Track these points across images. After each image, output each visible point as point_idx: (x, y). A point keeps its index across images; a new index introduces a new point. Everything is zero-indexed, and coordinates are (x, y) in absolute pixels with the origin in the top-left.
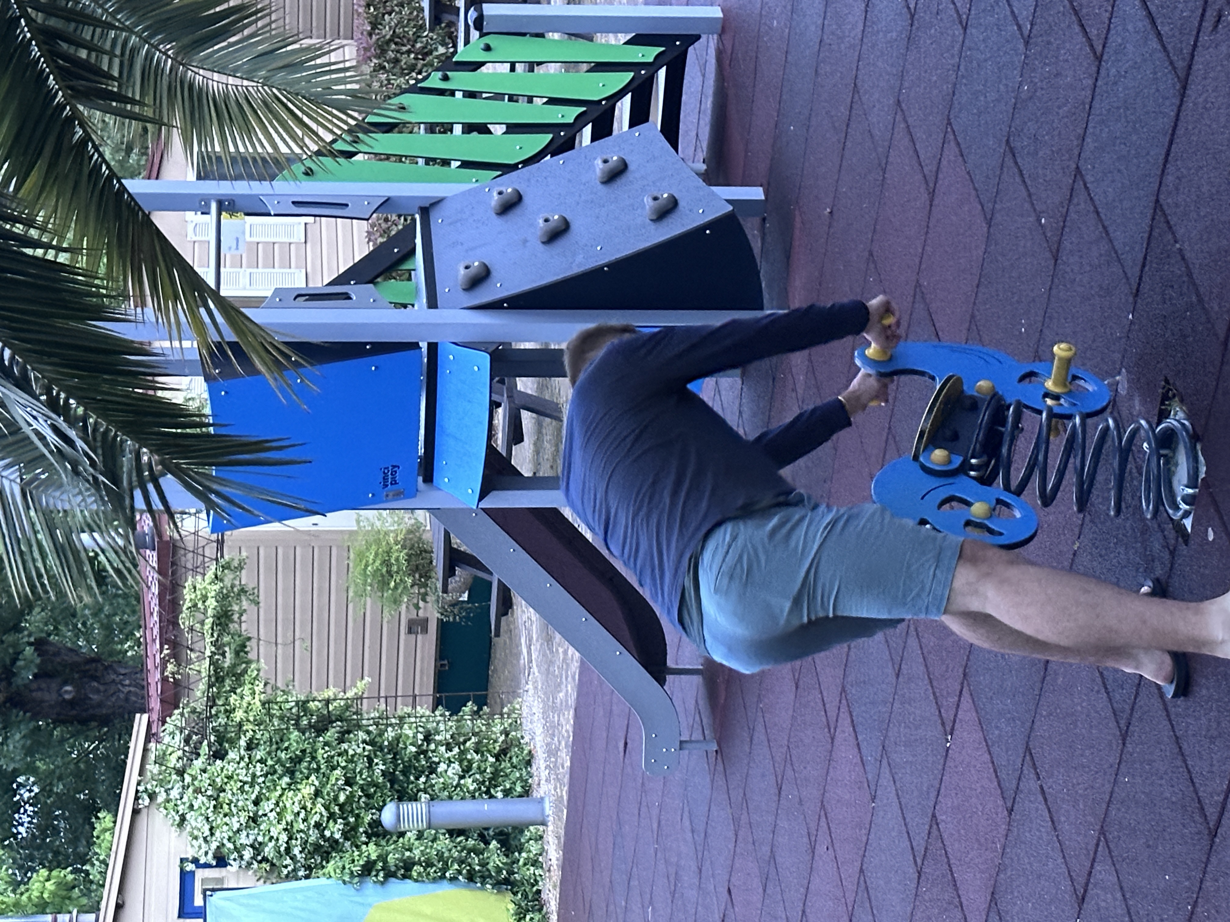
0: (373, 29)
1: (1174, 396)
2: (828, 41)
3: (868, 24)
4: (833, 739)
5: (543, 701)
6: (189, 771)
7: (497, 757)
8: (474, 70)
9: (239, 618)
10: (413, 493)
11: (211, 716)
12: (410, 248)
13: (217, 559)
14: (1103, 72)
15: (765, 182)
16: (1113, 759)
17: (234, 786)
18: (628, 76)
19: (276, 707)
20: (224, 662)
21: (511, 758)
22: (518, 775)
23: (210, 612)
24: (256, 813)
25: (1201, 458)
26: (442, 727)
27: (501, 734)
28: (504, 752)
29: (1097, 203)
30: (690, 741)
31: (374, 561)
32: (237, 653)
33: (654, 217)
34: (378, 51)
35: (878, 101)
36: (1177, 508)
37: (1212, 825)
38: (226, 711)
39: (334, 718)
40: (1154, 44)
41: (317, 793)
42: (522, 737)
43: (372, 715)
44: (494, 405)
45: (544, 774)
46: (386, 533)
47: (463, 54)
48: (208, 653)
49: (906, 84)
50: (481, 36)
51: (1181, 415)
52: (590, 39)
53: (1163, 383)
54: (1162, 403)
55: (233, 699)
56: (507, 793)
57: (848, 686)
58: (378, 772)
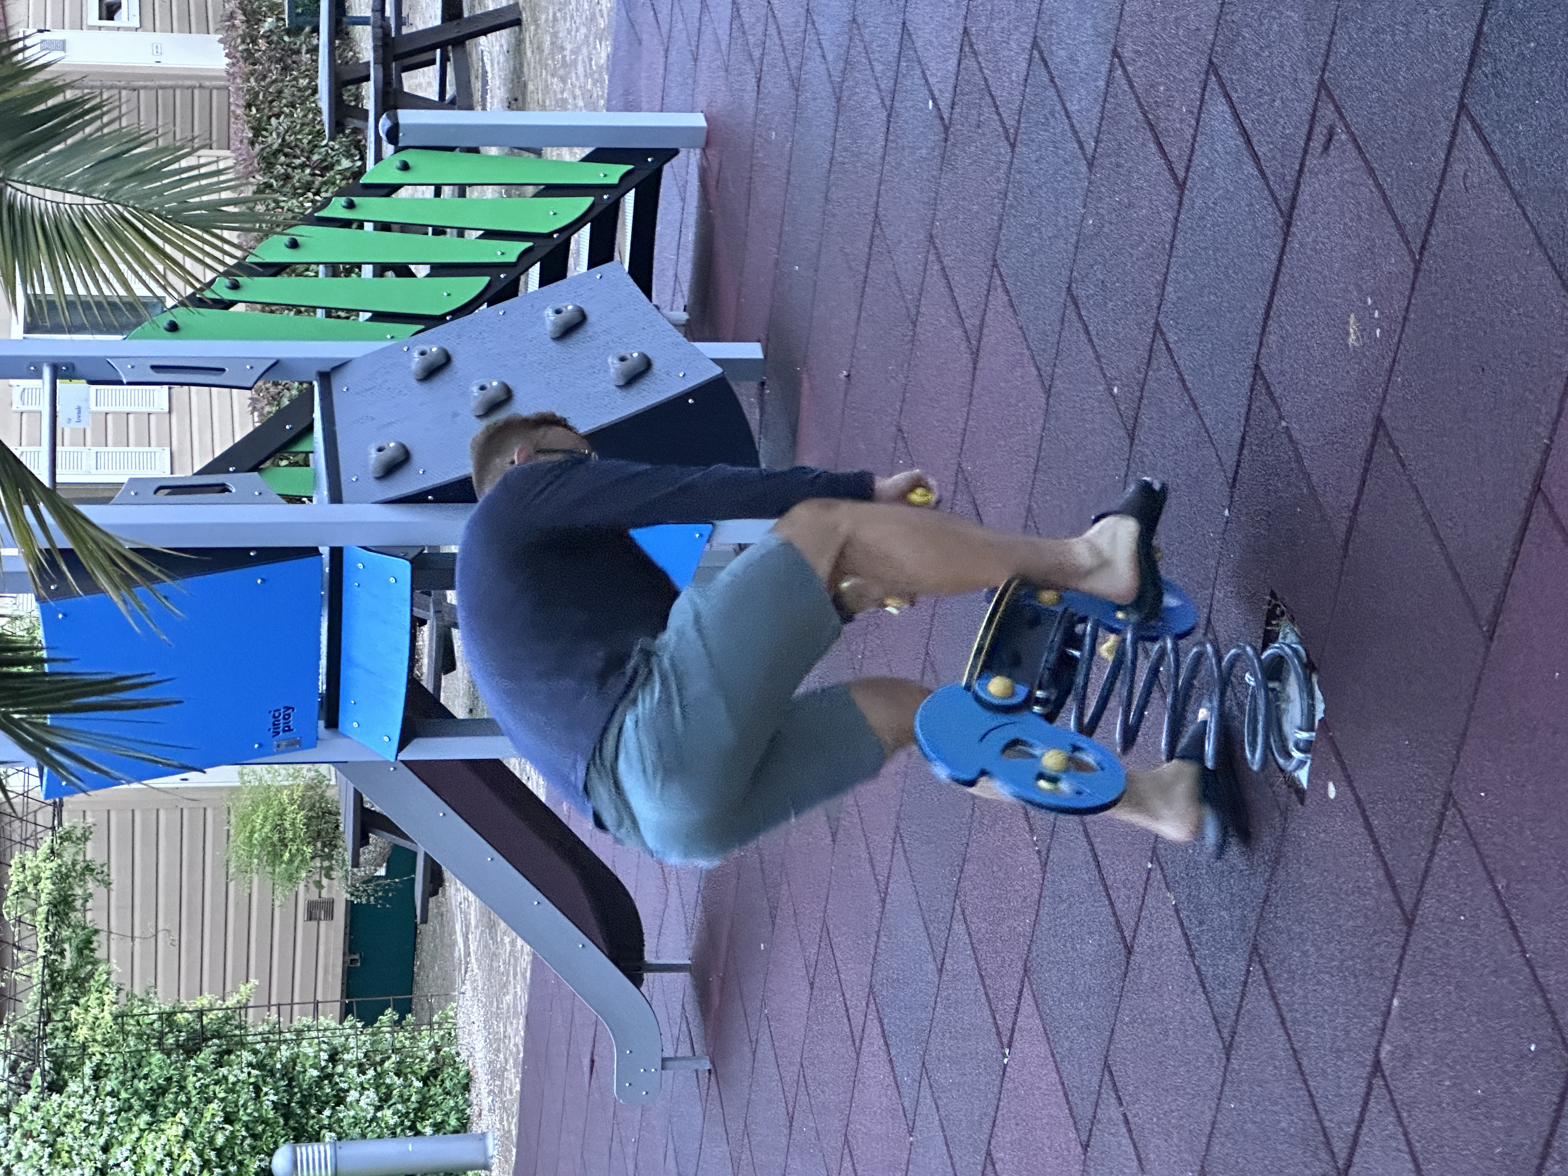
0: (256, 136)
1: (1283, 613)
2: (840, 159)
3: (891, 138)
4: (858, 1054)
5: (485, 1006)
6: (16, 1109)
7: (425, 1080)
8: (388, 195)
9: (83, 905)
10: (313, 742)
11: (45, 1036)
12: (306, 424)
13: (53, 828)
14: (1186, 202)
15: (763, 336)
16: (1215, 1078)
17: (75, 1127)
18: (586, 202)
19: (132, 1022)
20: (62, 963)
21: (443, 1081)
22: (452, 1103)
23: (44, 898)
24: (105, 1164)
25: (1318, 694)
26: (352, 1042)
27: (430, 1049)
28: (434, 1073)
29: (1182, 368)
30: (675, 1059)
31: (263, 826)
32: (80, 951)
33: (621, 383)
34: (263, 165)
35: (906, 235)
36: (1288, 756)
37: (1341, 1164)
38: (66, 1028)
39: (209, 1035)
40: (1250, 168)
41: (187, 1135)
42: (458, 1054)
43: (260, 1029)
44: (417, 623)
45: (486, 1102)
46: (279, 790)
47: (373, 174)
48: (41, 952)
49: (940, 215)
50: (396, 152)
51: (1291, 638)
52: (538, 153)
53: (1268, 598)
54: (1268, 623)
55: (75, 1012)
56: (438, 1127)
57: (877, 987)
58: (267, 1104)
